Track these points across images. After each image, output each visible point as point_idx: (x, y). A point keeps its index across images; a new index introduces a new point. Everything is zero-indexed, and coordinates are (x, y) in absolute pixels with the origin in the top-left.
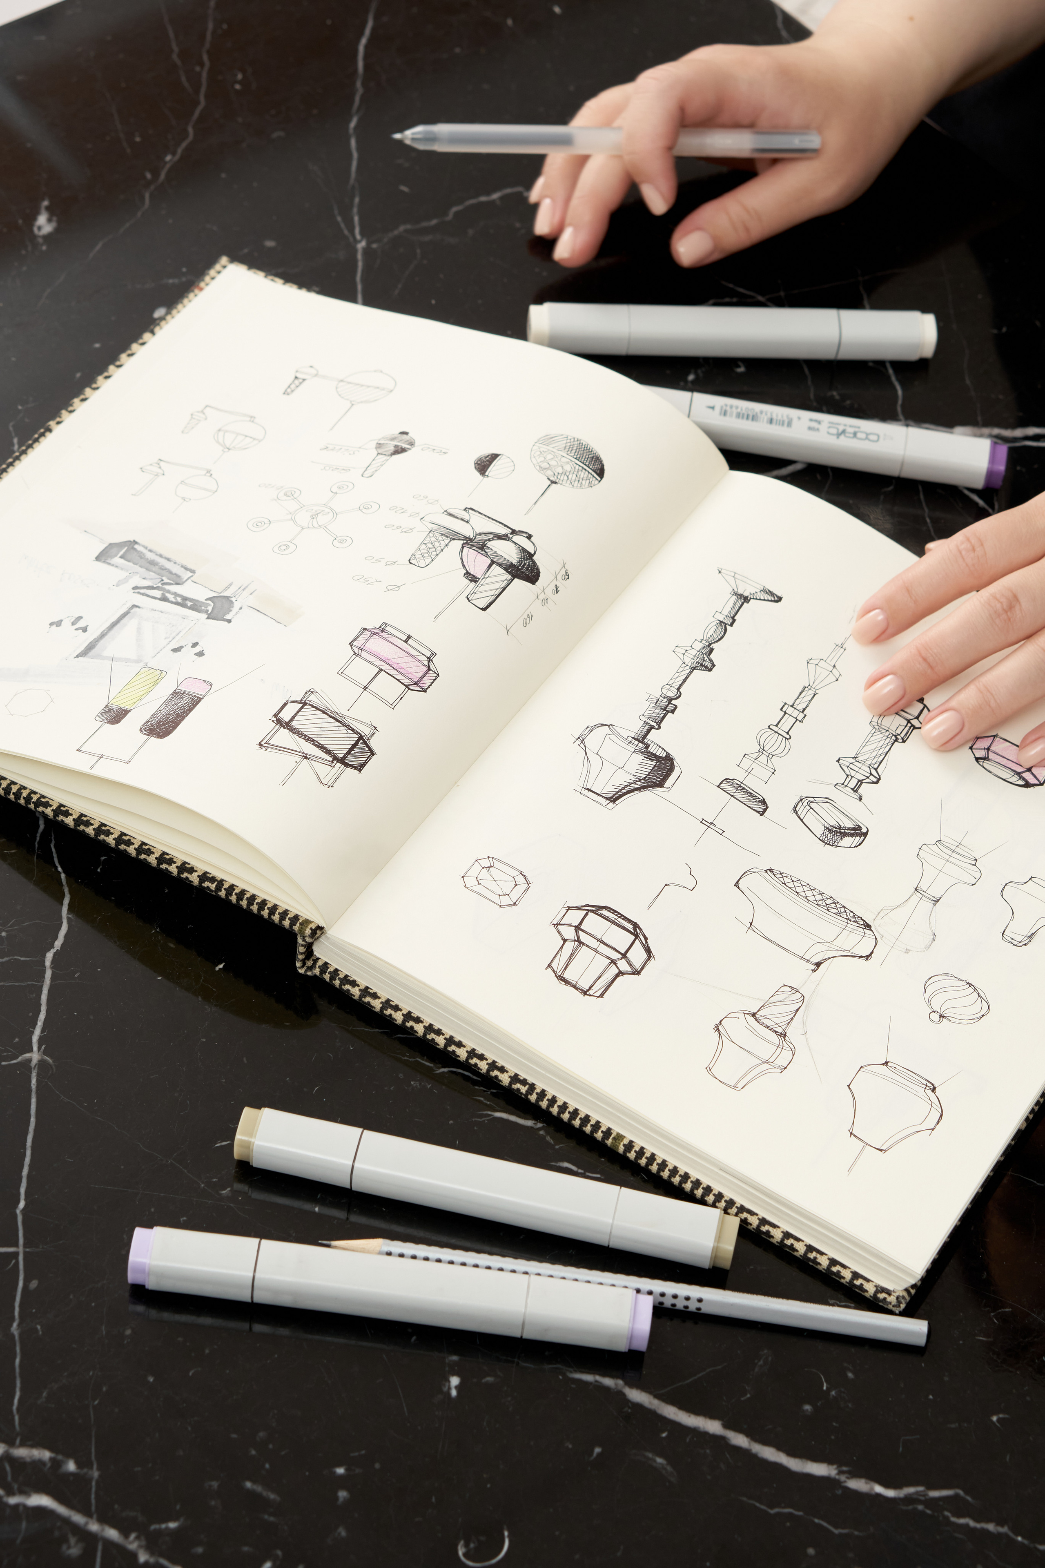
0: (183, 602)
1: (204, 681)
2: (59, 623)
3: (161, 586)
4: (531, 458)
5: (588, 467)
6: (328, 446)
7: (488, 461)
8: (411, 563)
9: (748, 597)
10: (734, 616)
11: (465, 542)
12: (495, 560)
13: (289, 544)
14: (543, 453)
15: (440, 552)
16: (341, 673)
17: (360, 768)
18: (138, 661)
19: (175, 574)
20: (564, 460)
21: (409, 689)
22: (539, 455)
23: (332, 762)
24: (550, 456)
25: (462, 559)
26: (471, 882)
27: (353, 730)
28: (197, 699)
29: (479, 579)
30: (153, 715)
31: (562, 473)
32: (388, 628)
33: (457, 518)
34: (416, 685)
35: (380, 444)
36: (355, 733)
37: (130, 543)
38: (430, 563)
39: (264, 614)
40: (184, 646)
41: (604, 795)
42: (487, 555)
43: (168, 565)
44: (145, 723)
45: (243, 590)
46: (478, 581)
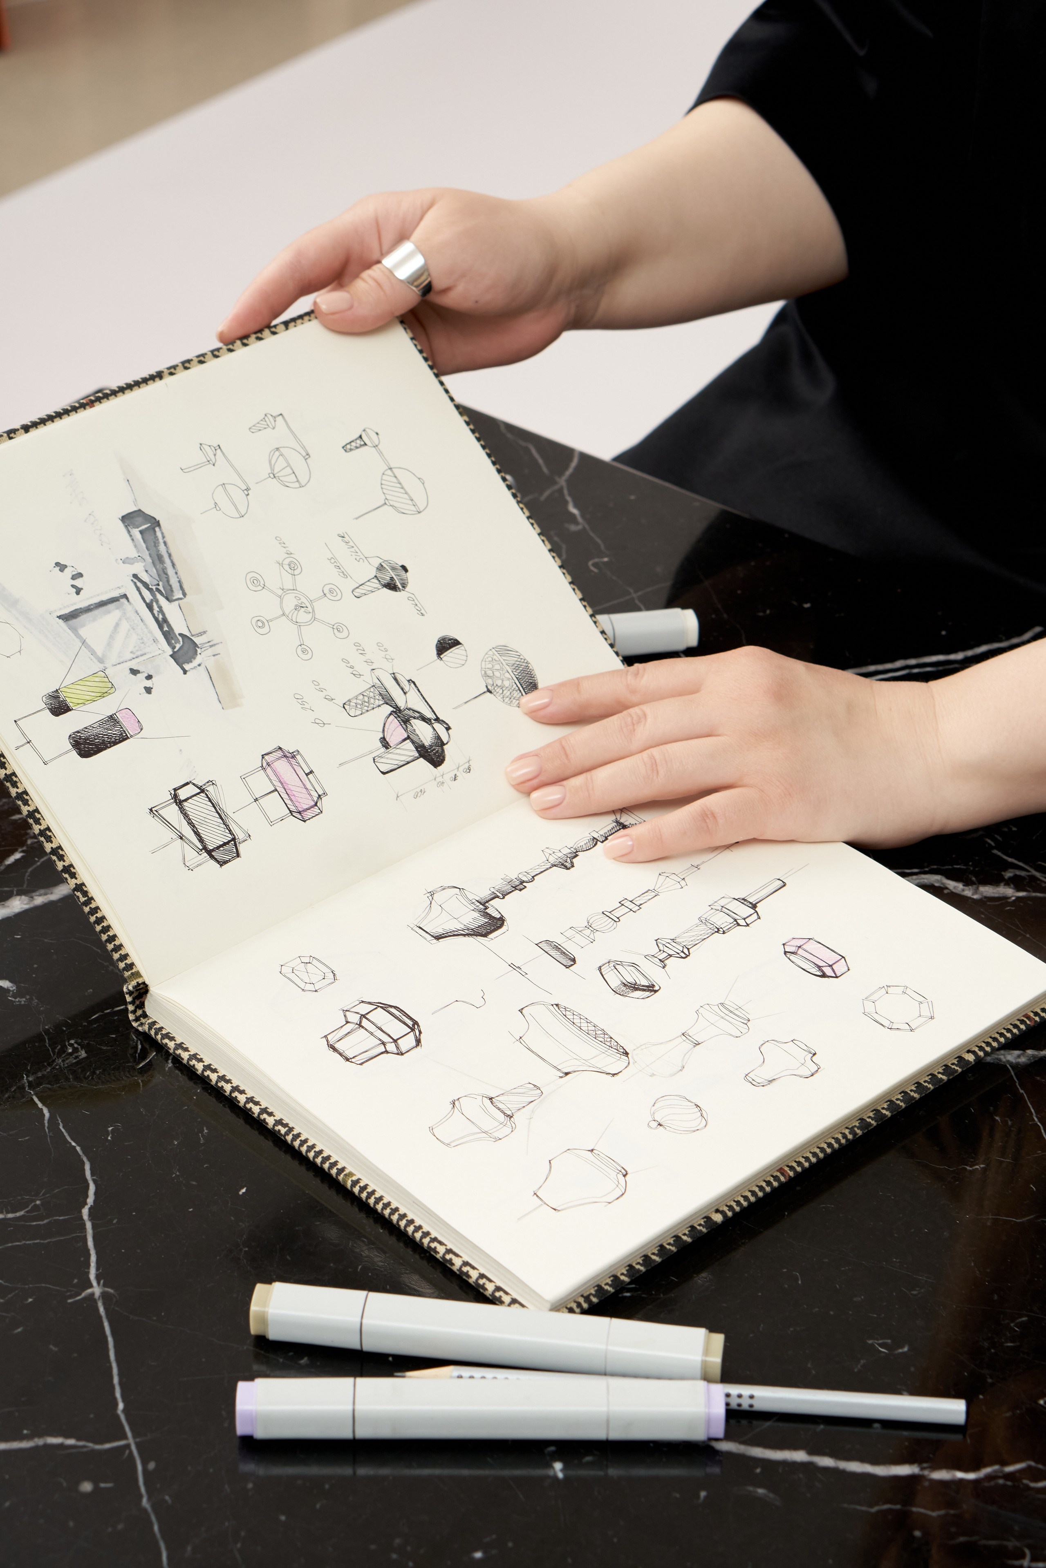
0: (162, 622)
1: (139, 721)
2: (62, 567)
3: (155, 590)
4: (482, 661)
5: (524, 689)
6: (346, 536)
7: (449, 644)
8: (344, 707)
9: (627, 825)
10: (608, 836)
11: (395, 710)
12: (411, 736)
13: (266, 623)
14: (494, 661)
15: (371, 710)
16: (243, 778)
17: (222, 863)
18: (101, 661)
19: (171, 586)
20: (507, 675)
21: (292, 814)
22: (490, 661)
23: (201, 850)
24: (497, 667)
25: (385, 724)
26: (286, 970)
27: (230, 831)
28: (125, 736)
29: (391, 747)
30: (85, 728)
31: (500, 686)
32: (298, 757)
33: (399, 685)
34: (300, 814)
35: (382, 566)
36: (230, 833)
37: (154, 521)
38: (359, 715)
39: (213, 684)
40: (141, 672)
41: (432, 934)
42: (406, 730)
43: (170, 571)
44: (76, 732)
45: (211, 646)
46: (388, 748)
